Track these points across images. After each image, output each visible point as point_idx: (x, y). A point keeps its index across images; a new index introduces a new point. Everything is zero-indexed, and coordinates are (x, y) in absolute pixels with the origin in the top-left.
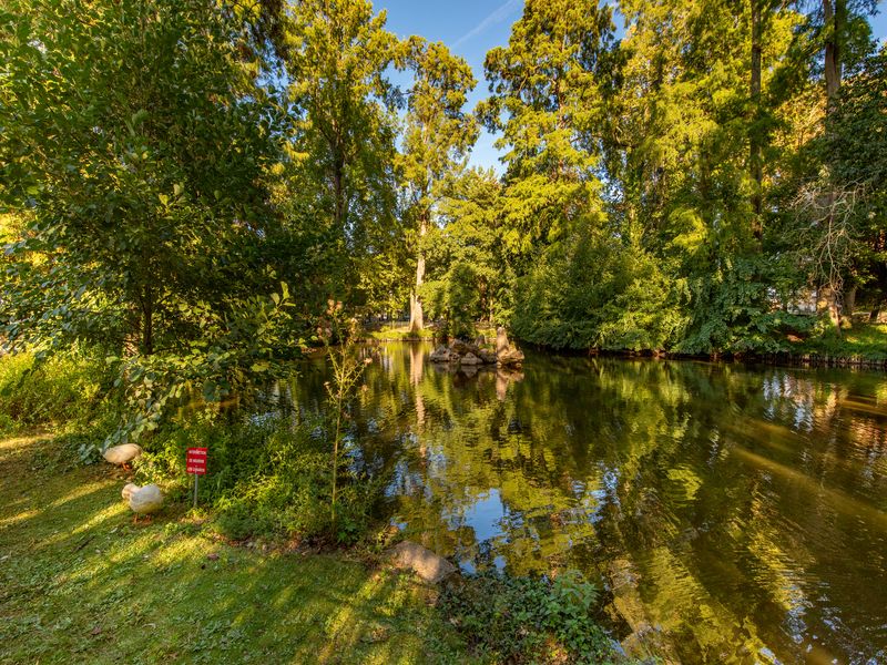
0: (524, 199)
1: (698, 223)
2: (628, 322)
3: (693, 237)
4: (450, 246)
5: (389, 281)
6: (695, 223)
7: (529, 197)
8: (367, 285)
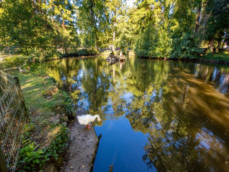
0: (138, 15)
1: (177, 23)
2: (158, 50)
3: (175, 27)
4: (121, 29)
5: (106, 39)
6: (176, 23)
7: (139, 15)
8: (101, 40)
